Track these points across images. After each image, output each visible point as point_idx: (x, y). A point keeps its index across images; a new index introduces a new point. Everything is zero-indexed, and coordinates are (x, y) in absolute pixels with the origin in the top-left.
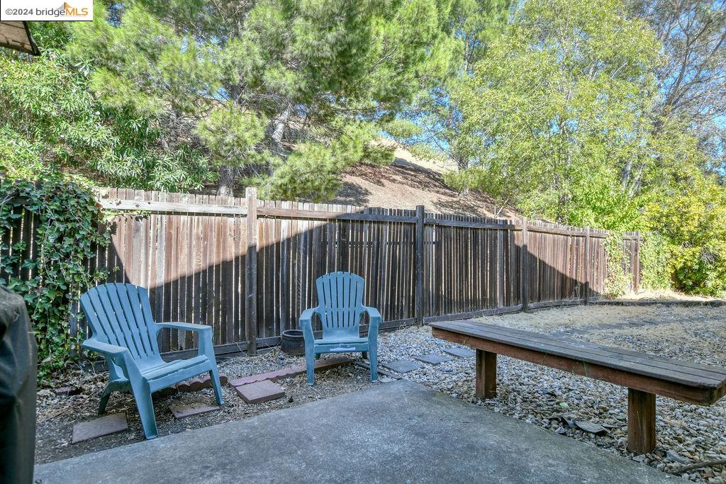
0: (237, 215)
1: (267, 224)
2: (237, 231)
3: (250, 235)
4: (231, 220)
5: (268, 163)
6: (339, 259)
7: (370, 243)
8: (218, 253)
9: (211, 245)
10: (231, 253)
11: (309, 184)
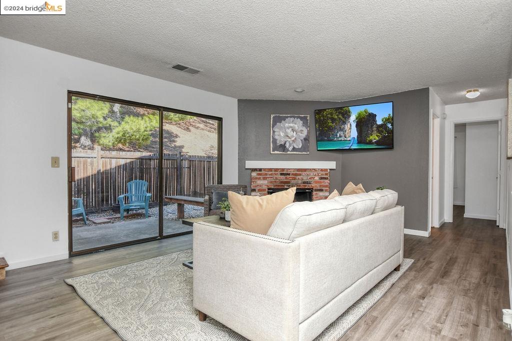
0: (92, 157)
1: (105, 161)
2: (92, 164)
3: (98, 166)
4: (89, 160)
5: (110, 126)
6: (139, 175)
7: (154, 168)
8: (84, 173)
9: (81, 170)
10: (89, 173)
11: (134, 136)
